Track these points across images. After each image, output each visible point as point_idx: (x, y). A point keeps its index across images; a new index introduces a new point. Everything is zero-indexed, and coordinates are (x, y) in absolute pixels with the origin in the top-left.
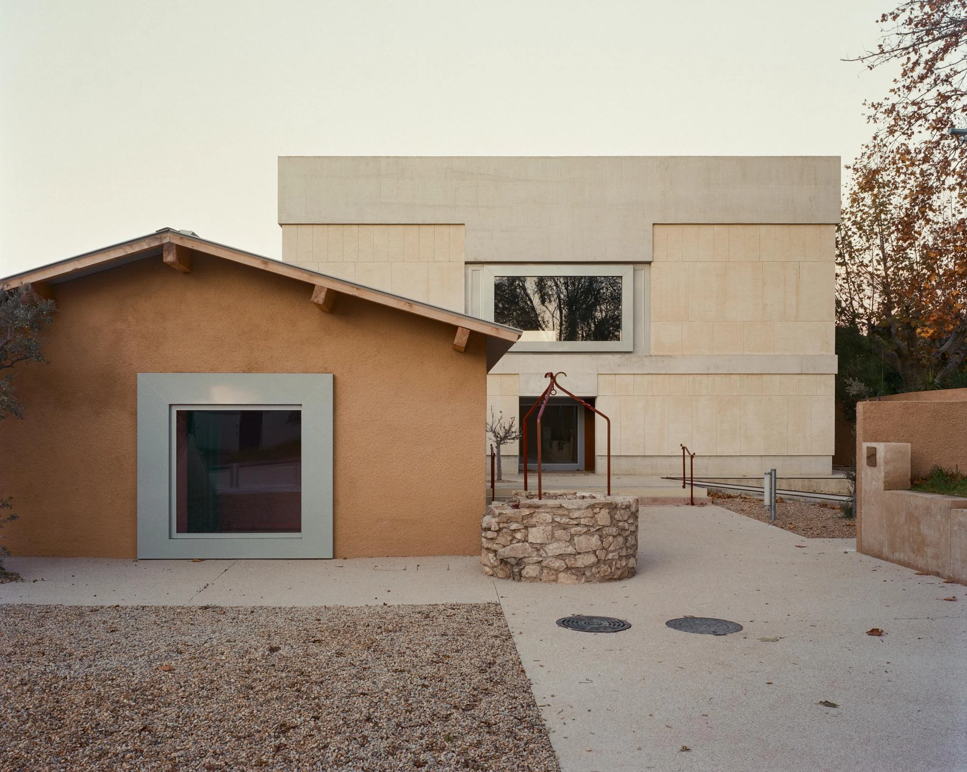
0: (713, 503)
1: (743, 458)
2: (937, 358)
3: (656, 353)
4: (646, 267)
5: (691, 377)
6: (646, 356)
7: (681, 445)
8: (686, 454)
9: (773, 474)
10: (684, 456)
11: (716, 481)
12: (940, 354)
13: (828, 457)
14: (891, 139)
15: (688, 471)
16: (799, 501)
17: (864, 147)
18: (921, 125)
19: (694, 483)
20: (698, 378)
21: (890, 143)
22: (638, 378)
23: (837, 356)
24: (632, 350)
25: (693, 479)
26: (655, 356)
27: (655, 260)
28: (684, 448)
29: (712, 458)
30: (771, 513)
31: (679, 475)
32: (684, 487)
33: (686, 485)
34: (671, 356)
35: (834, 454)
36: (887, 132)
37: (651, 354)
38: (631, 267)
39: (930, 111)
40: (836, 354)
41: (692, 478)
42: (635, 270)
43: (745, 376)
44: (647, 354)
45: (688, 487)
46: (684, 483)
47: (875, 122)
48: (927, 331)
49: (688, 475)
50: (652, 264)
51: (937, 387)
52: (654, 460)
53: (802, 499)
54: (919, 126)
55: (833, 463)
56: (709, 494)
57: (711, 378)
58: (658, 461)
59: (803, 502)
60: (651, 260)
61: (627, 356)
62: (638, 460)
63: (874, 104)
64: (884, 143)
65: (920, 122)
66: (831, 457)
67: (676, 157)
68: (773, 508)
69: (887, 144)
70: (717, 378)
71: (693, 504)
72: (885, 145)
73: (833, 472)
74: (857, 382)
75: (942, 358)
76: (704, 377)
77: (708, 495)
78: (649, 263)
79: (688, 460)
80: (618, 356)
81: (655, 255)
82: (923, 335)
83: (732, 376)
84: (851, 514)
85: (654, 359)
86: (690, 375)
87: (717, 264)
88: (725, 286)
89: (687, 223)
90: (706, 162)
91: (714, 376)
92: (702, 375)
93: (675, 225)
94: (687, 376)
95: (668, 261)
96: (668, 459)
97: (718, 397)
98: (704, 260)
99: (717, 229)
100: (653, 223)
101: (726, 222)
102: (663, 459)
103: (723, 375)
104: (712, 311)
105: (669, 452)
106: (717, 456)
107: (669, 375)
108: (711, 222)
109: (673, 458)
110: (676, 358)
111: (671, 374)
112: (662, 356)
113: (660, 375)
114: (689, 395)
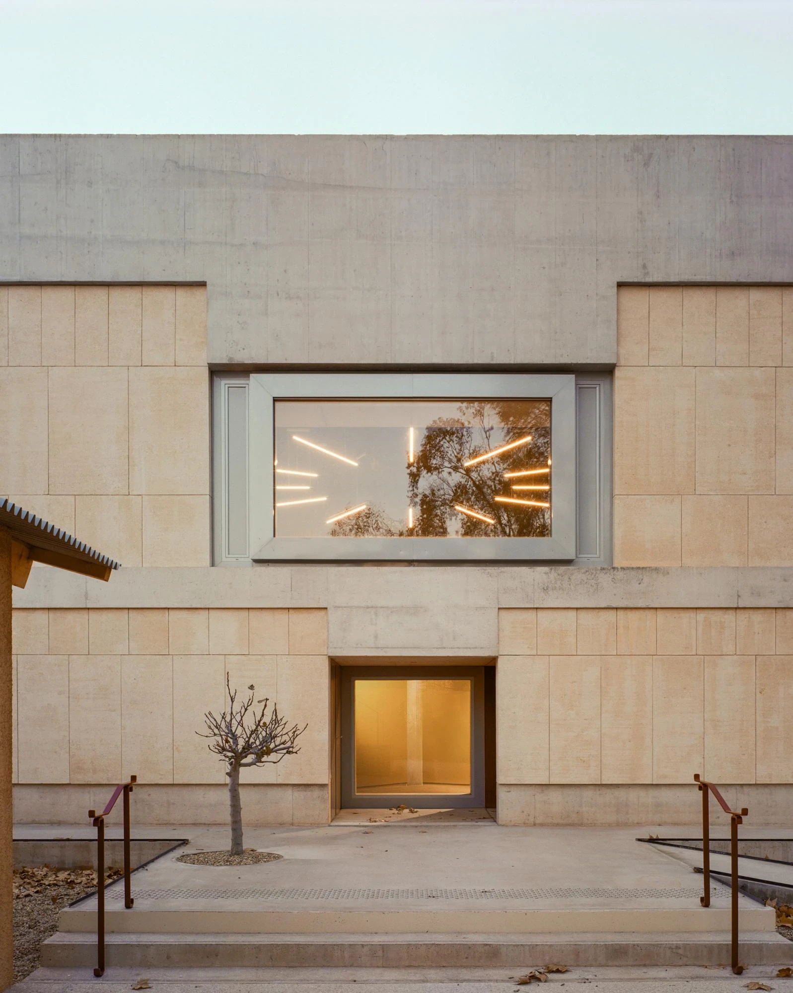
3: (626, 563)
5: (701, 616)
6: (603, 569)
7: (697, 778)
20: (716, 616)
22: (587, 618)
24: (573, 557)
26: (623, 569)
27: (622, 362)
28: (704, 788)
29: (746, 790)
32: (706, 899)
34: (656, 570)
37: (616, 564)
44: (606, 565)
50: (617, 371)
57: (742, 616)
58: (631, 796)
60: (614, 363)
61: (563, 569)
62: (587, 793)
70: (758, 617)
71: (737, 970)
76: (729, 617)
78: (609, 369)
80: (544, 569)
81: (622, 351)
83: (789, 612)
85: (620, 575)
86: (698, 611)
87: (757, 373)
88: (774, 420)
89: (692, 280)
90: (734, 150)
91: (751, 612)
92: (724, 610)
93: (664, 286)
94: (692, 614)
95: (650, 365)
96: (652, 792)
97: (759, 659)
98: (728, 364)
99: (756, 295)
100: (619, 281)
101: (777, 279)
102: (642, 793)
103: (769, 611)
104: (745, 474)
105: (655, 776)
106: (756, 785)
107: (653, 611)
108: (744, 281)
109: (663, 789)
110: (668, 573)
111: (658, 609)
112: (638, 568)
113: (634, 611)
114: (698, 653)
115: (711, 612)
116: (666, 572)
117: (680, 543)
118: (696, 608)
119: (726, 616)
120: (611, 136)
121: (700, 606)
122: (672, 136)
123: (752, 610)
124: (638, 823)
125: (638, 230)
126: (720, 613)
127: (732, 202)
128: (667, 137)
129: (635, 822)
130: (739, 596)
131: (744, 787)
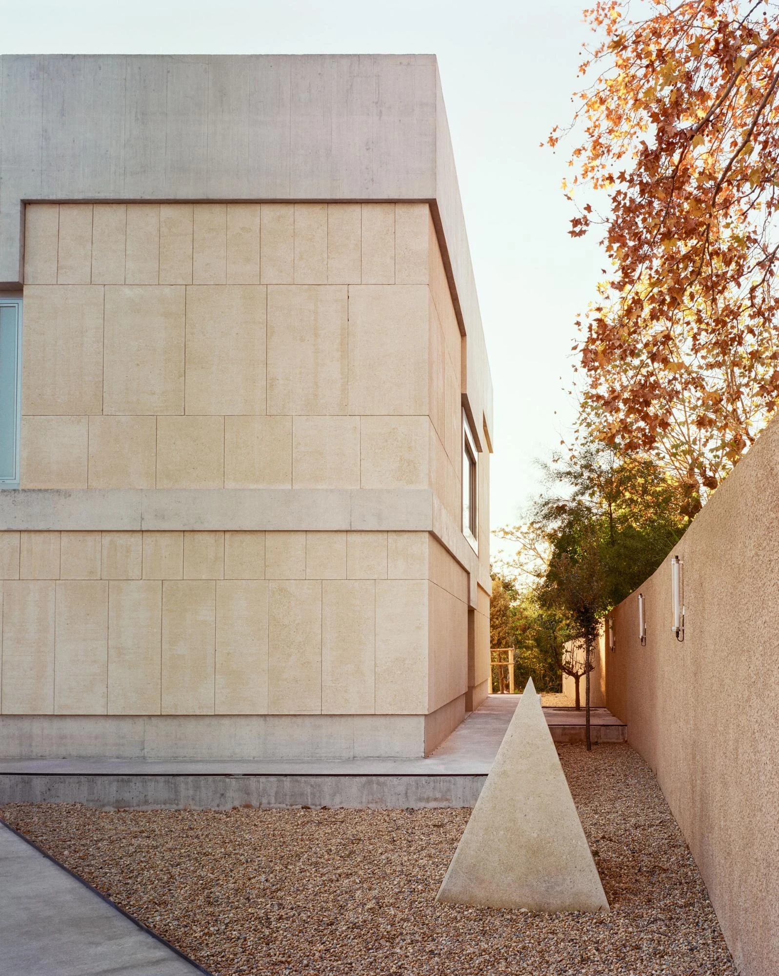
1: (226, 722)
5: (107, 539)
13: (416, 719)
20: (122, 540)
26: (24, 490)
29: (154, 720)
31: (84, 758)
34: (58, 492)
43: (227, 535)
50: (25, 290)
52: (25, 725)
57: (149, 539)
60: (20, 280)
70: (166, 540)
76: (136, 539)
81: (28, 270)
85: (21, 497)
86: (104, 534)
87: (167, 290)
88: (183, 339)
89: (96, 198)
90: (140, 68)
91: (158, 535)
92: (131, 533)
93: (73, 203)
94: (98, 537)
95: (59, 283)
96: (57, 724)
97: (166, 584)
98: (137, 282)
99: (167, 212)
100: (22, 198)
101: (182, 195)
102: (46, 724)
103: (176, 534)
104: (154, 394)
105: (56, 707)
106: (161, 716)
107: (57, 534)
108: (149, 198)
109: (68, 720)
110: (70, 495)
111: (62, 533)
112: (40, 490)
113: (38, 534)
114: (104, 578)
115: (117, 535)
116: (68, 494)
117: (86, 464)
118: (102, 531)
119: (133, 540)
120: (18, 55)
121: (105, 529)
122: (78, 55)
123: (160, 533)
124: (41, 756)
125: (42, 148)
126: (127, 535)
127: (137, 119)
128: (73, 57)
129: (39, 755)
130: (142, 519)
131: (152, 718)
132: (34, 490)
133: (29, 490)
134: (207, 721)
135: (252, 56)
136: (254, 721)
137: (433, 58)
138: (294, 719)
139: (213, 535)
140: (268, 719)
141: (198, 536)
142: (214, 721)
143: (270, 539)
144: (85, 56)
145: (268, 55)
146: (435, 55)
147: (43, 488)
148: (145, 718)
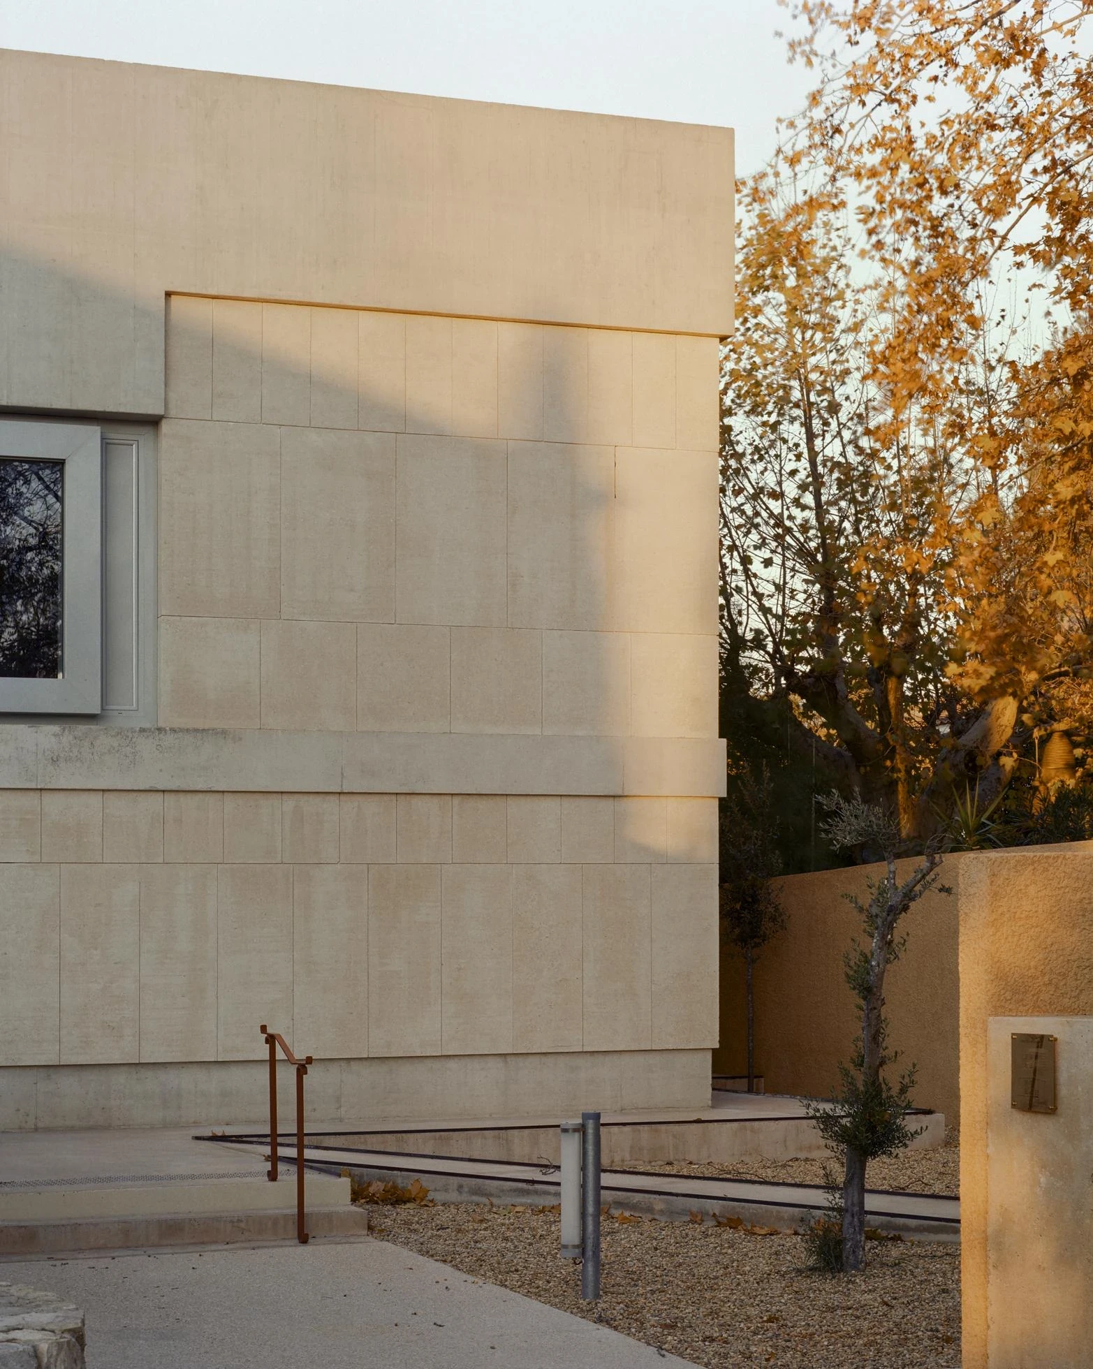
0: (370, 1228)
1: (452, 1064)
2: (954, 766)
3: (178, 722)
4: (142, 437)
5: (289, 804)
6: (142, 730)
7: (263, 1029)
8: (280, 1055)
9: (590, 1131)
10: (273, 1061)
11: (374, 1142)
12: (963, 754)
13: (700, 1055)
14: (855, 112)
15: (287, 1111)
16: (650, 1210)
17: (782, 127)
18: (935, 79)
19: (309, 1154)
20: (310, 806)
21: (852, 126)
22: (118, 805)
23: (725, 740)
24: (97, 711)
25: (306, 1140)
26: (173, 730)
27: (173, 413)
28: (271, 1040)
29: (355, 1066)
30: (584, 1271)
31: (255, 1122)
32: (273, 1176)
33: (281, 1167)
34: (224, 733)
35: (717, 1046)
36: (845, 88)
37: (161, 724)
38: (92, 434)
39: (960, 37)
40: (721, 736)
41: (300, 1134)
42: (106, 445)
43: (456, 800)
44: (147, 725)
45: (288, 1175)
46: (274, 1159)
47: (809, 63)
48: (975, 671)
49: (287, 1126)
50: (165, 427)
51: (990, 840)
52: (173, 1079)
53: (659, 1203)
54: (931, 80)
55: (713, 1072)
56: (356, 1196)
57: (350, 805)
58: (186, 1080)
59: (662, 1212)
60: (159, 411)
61: (81, 728)
62: (120, 1079)
63: (810, 5)
64: (836, 122)
65: (934, 68)
66: (709, 1056)
67: (239, 78)
68: (589, 1253)
69: (844, 127)
70: (371, 807)
71: (303, 1239)
72: (837, 130)
73: (713, 1098)
74: (858, 805)
75: (966, 766)
76: (330, 804)
77: (354, 1200)
78: (152, 422)
79: (287, 1077)
80: (52, 729)
81: (172, 395)
82: (966, 682)
83: (415, 800)
84: (839, 1258)
85: (169, 739)
86: (286, 796)
87: (370, 440)
88: (393, 512)
89: (276, 297)
90: (336, 107)
91: (361, 798)
92: (323, 795)
93: (236, 300)
94: (275, 800)
95: (214, 418)
96: (217, 1074)
97: (373, 869)
98: (326, 424)
99: (368, 323)
100: (165, 287)
101: (396, 303)
102: (200, 1075)
103: (386, 798)
104: (352, 590)
105: (219, 1049)
106: (369, 1059)
107: (218, 796)
108: (351, 303)
110: (240, 739)
111: (225, 794)
112: (196, 730)
113: (189, 796)
114: (284, 861)
115: (306, 797)
116: (237, 737)
117: (258, 692)
118: (283, 792)
119: (326, 805)
121: (287, 789)
123: (363, 796)
124: (195, 1123)
125: (195, 214)
126: (318, 799)
129: (192, 1121)
130: (344, 776)
131: (352, 1063)
132: (188, 730)
133: (181, 730)
134: (429, 1062)
135: (491, 105)
136: (491, 1063)
137: (730, 132)
138: (544, 1059)
139: (436, 800)
140: (509, 1059)
141: (416, 801)
142: (437, 1065)
143: (513, 806)
144: (256, 79)
145: (514, 106)
146: (733, 129)
147: (201, 727)
148: (343, 1064)
